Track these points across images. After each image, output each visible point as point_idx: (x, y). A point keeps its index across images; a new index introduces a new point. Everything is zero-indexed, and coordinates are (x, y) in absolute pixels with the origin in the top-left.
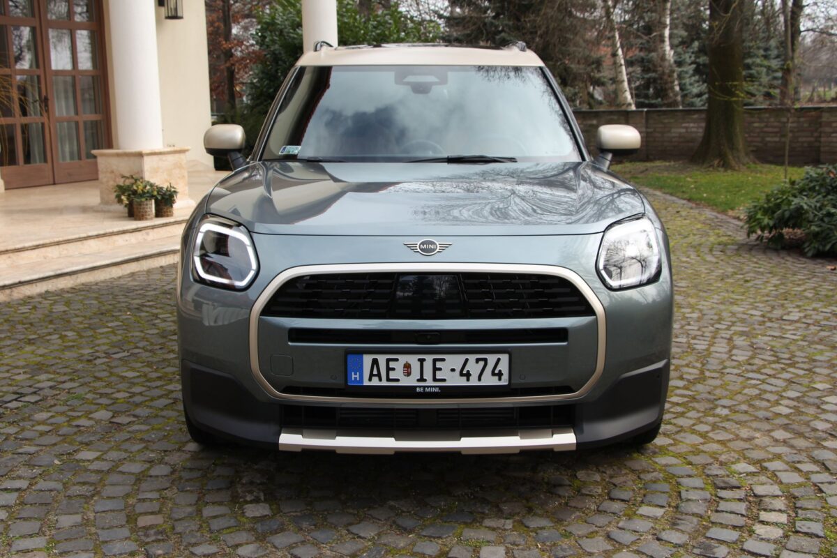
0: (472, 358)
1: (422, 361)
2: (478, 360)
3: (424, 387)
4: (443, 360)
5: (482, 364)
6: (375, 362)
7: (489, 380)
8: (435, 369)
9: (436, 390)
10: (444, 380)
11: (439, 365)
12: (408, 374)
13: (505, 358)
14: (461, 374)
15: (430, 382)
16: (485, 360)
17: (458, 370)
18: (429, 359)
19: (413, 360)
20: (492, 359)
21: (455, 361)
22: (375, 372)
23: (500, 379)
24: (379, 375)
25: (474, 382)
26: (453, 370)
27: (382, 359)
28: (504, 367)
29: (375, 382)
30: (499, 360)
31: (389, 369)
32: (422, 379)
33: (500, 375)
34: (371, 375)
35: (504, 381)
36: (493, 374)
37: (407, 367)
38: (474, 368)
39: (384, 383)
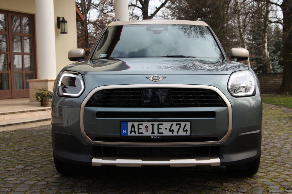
0: (174, 123)
1: (153, 125)
2: (177, 125)
3: (154, 136)
4: (162, 124)
5: (178, 126)
6: (133, 125)
7: (182, 133)
8: (159, 128)
9: (159, 137)
10: (162, 133)
11: (160, 126)
12: (147, 130)
13: (188, 124)
14: (170, 131)
15: (156, 134)
16: (180, 125)
17: (168, 128)
18: (156, 124)
19: (149, 124)
20: (183, 124)
21: (167, 125)
22: (133, 130)
23: (186, 133)
24: (135, 131)
25: (175, 134)
26: (166, 129)
27: (136, 124)
28: (188, 127)
29: (133, 134)
30: (186, 124)
31: (139, 128)
32: (153, 133)
33: (186, 131)
34: (131, 131)
35: (188, 134)
36: (184, 131)
37: (147, 127)
38: (175, 128)
39: (137, 134)
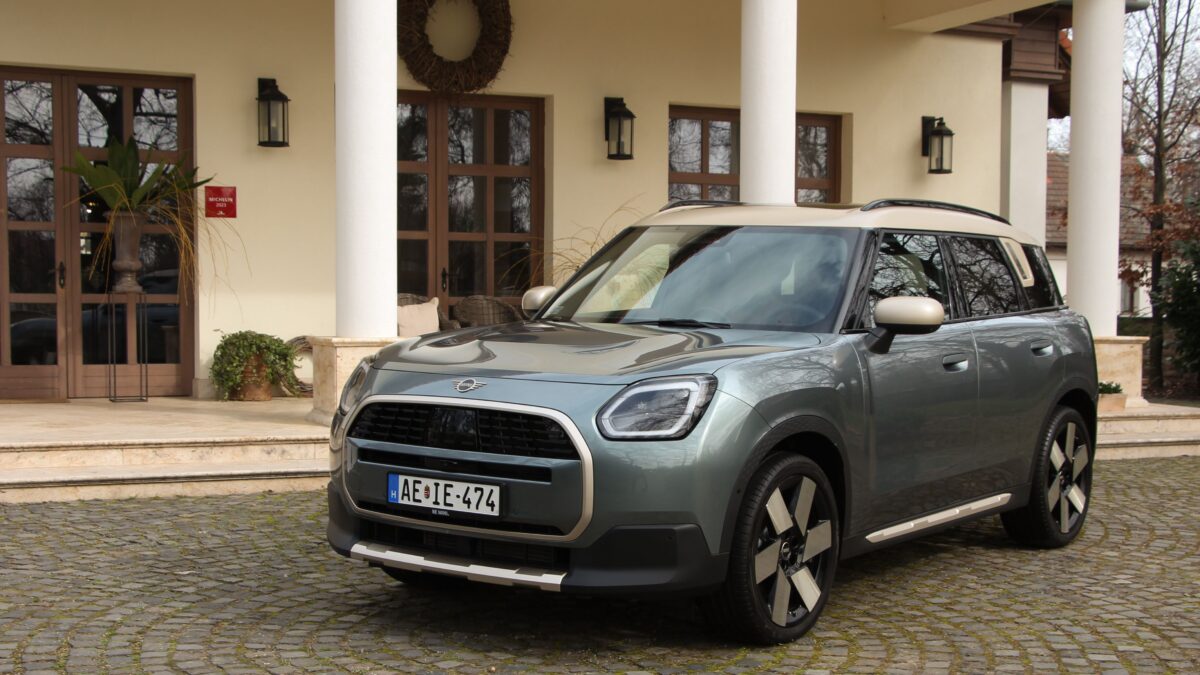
0: (473, 486)
1: (437, 485)
2: (476, 489)
3: (438, 509)
4: (451, 486)
5: (479, 493)
6: (406, 482)
7: (484, 510)
8: (447, 494)
9: (445, 513)
10: (451, 505)
11: (449, 490)
12: (428, 496)
13: (496, 490)
14: (464, 502)
15: (442, 506)
16: (482, 490)
17: (462, 496)
18: (442, 483)
19: (430, 482)
20: (487, 489)
21: (459, 488)
22: (406, 492)
23: (492, 510)
24: (408, 495)
25: (473, 510)
26: (458, 496)
27: (411, 480)
28: (496, 498)
29: (405, 501)
30: (492, 491)
31: (415, 490)
32: (436, 503)
33: (492, 505)
34: (404, 494)
35: (496, 513)
36: (488, 504)
37: (427, 489)
38: (473, 496)
39: (412, 503)
